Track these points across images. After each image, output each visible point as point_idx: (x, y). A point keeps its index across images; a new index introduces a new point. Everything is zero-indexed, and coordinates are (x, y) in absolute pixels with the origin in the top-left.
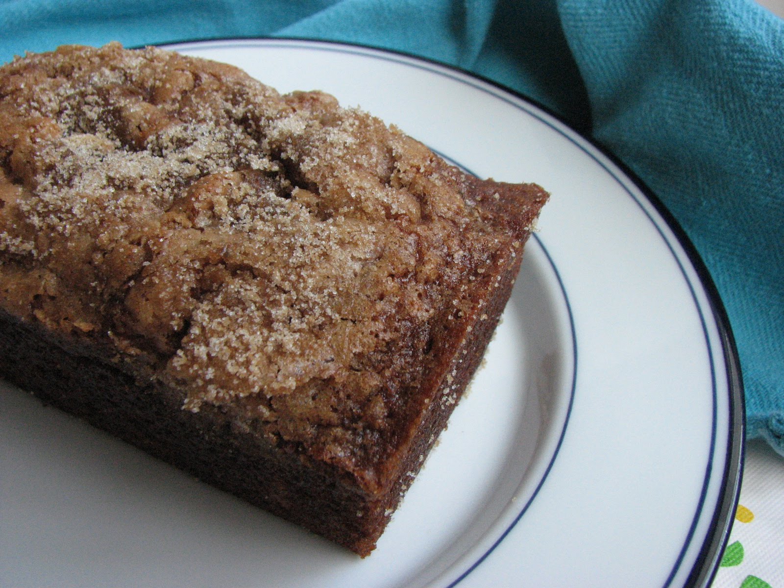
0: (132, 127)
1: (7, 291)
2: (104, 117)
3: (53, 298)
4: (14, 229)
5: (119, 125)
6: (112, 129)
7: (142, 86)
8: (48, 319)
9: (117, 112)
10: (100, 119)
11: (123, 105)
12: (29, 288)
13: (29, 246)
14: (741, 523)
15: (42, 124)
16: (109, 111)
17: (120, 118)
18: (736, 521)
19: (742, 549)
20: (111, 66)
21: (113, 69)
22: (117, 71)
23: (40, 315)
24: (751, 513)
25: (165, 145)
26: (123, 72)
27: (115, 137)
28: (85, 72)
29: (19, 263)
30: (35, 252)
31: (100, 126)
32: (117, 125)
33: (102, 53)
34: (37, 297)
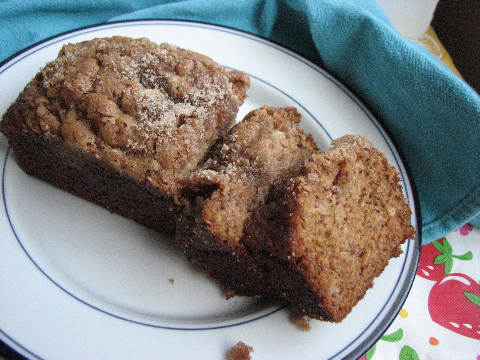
0: (174, 88)
1: (132, 166)
2: (158, 81)
3: (156, 172)
4: (133, 138)
5: (167, 87)
6: (163, 88)
7: (170, 65)
8: (155, 182)
9: (165, 79)
10: (155, 82)
11: (167, 77)
12: (144, 166)
13: (143, 147)
14: (401, 317)
15: (134, 85)
16: (160, 79)
17: (167, 83)
18: (398, 316)
19: (402, 332)
20: (151, 52)
21: (152, 54)
22: (154, 55)
23: (150, 179)
24: (407, 313)
25: (195, 100)
26: (157, 56)
27: (164, 92)
28: (138, 54)
29: (135, 153)
30: (146, 150)
31: (156, 85)
32: (166, 86)
33: (143, 44)
34: (148, 171)
